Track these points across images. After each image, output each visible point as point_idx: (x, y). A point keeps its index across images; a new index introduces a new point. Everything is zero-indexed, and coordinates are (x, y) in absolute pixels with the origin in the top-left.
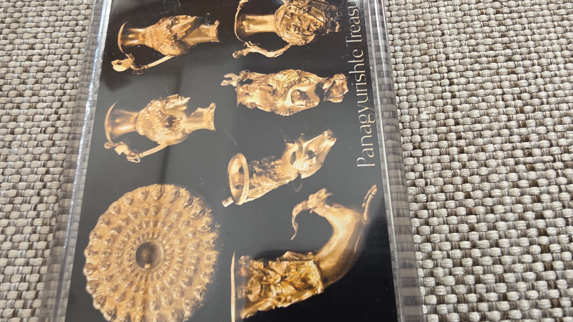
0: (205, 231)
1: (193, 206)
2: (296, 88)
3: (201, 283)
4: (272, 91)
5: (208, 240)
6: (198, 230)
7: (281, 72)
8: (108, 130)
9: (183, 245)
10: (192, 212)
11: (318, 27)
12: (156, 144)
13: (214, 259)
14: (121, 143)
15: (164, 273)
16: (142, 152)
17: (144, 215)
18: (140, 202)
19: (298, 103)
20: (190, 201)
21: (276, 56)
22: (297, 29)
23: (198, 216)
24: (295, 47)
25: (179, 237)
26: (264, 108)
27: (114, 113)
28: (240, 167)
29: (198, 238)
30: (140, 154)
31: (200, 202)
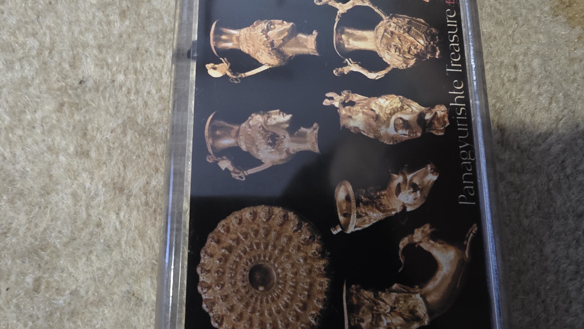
0: (316, 257)
1: (302, 231)
2: (399, 115)
3: (315, 308)
4: (375, 116)
5: (319, 266)
6: (309, 255)
7: (383, 96)
8: (209, 142)
9: (295, 270)
10: (302, 237)
11: (419, 51)
12: (259, 163)
13: (326, 286)
14: (224, 157)
15: (278, 297)
16: (246, 171)
17: (254, 236)
18: (249, 223)
19: (401, 132)
20: (299, 226)
21: (377, 79)
22: (398, 50)
23: (308, 241)
24: (396, 70)
25: (290, 261)
26: (368, 133)
27: (213, 124)
28: (346, 194)
29: (309, 264)
30: (245, 172)
31: (308, 227)
